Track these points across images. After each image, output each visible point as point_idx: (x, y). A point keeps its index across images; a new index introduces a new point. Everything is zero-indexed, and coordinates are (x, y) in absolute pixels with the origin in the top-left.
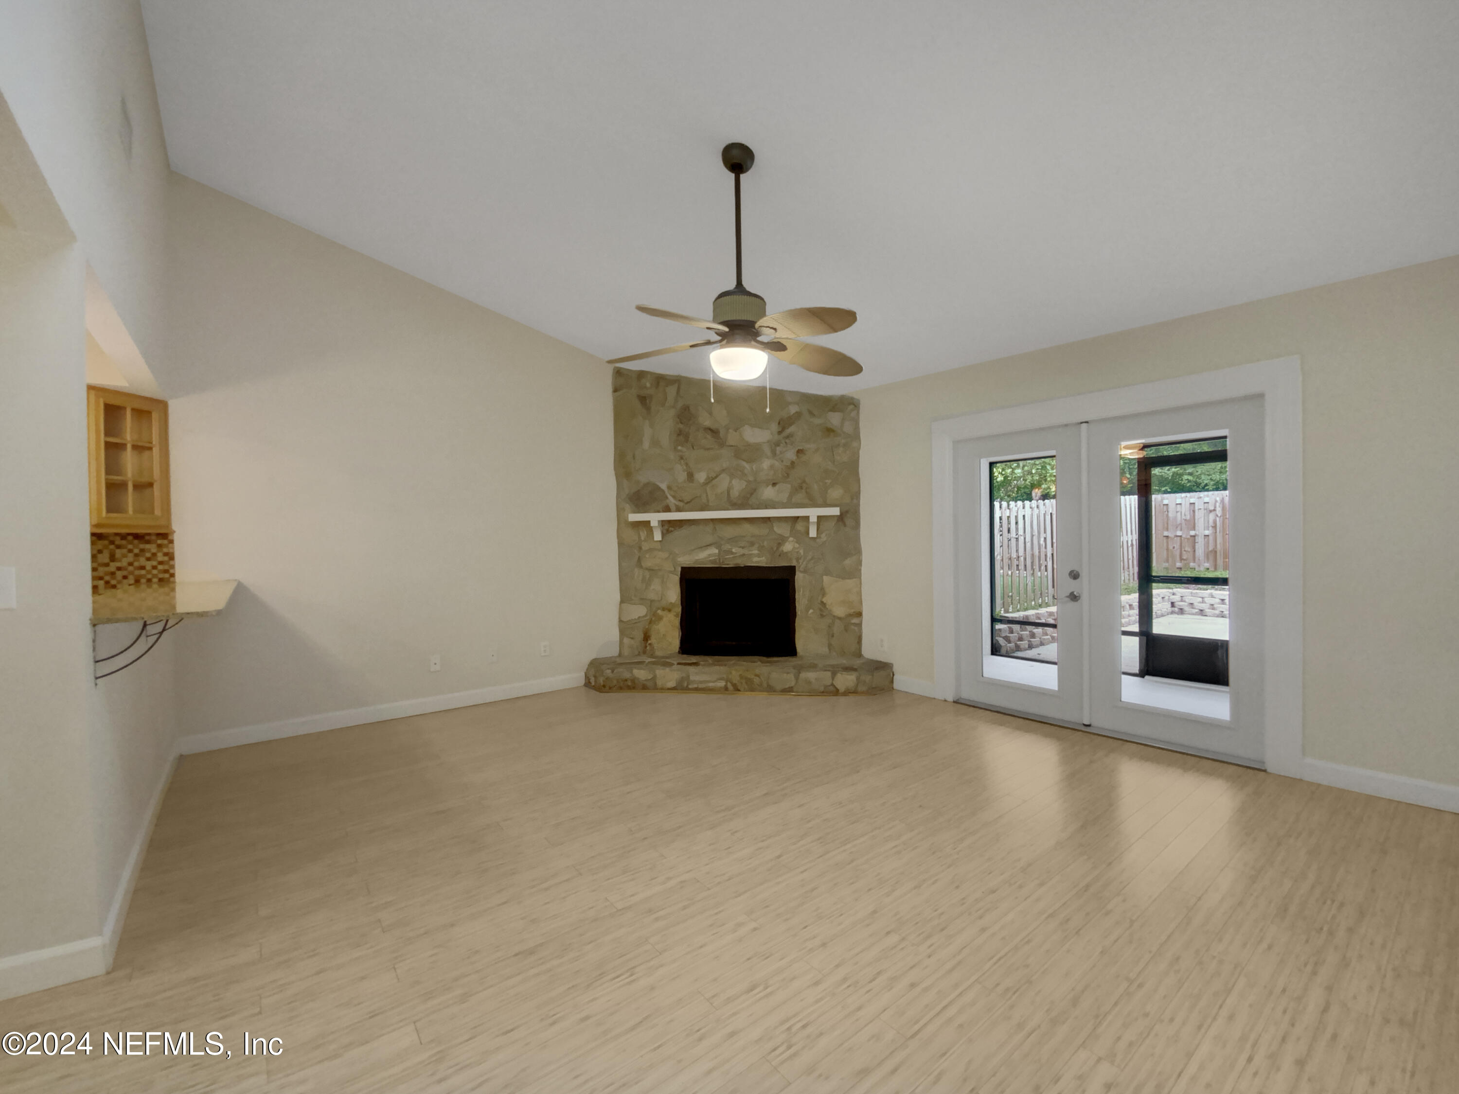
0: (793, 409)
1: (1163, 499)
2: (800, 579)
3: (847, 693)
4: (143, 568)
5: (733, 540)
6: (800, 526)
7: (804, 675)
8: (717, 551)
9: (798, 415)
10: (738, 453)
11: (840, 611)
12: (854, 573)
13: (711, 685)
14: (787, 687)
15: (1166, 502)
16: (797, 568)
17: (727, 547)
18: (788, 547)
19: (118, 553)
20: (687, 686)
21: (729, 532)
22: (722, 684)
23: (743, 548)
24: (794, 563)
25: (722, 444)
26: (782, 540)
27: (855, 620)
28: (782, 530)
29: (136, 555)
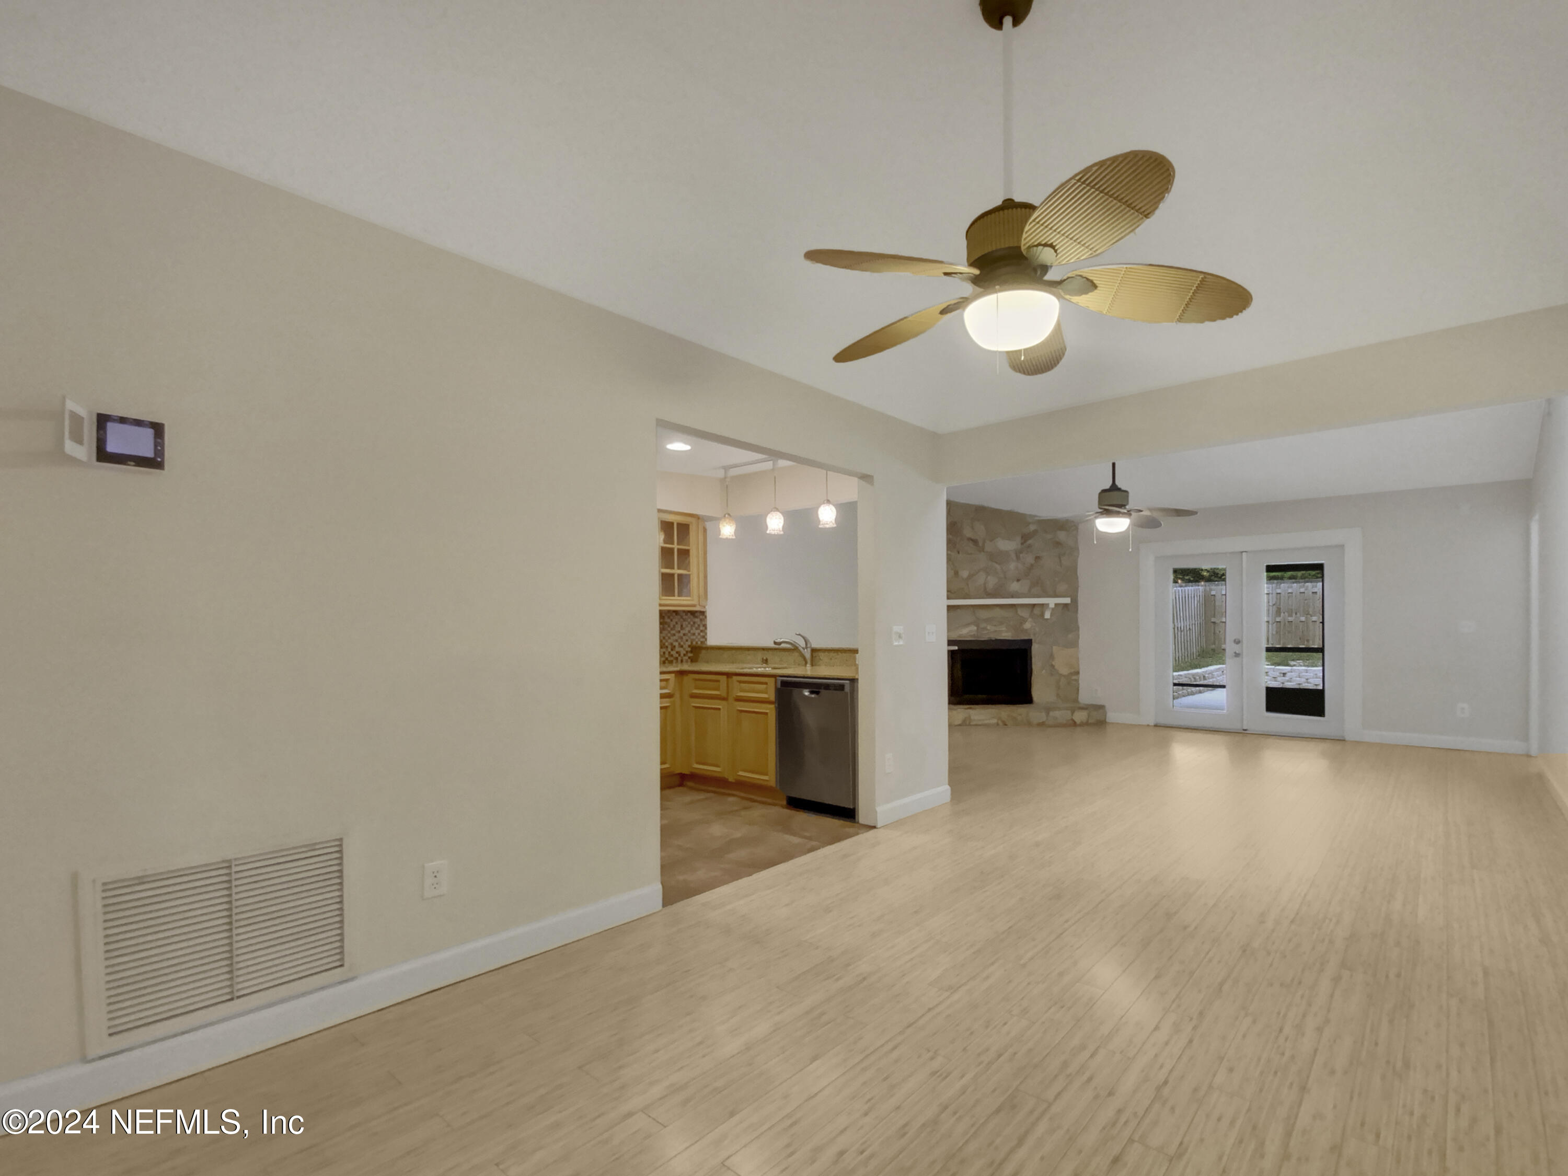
0: (1032, 528)
1: (1211, 590)
2: (1035, 648)
3: (1082, 725)
4: (694, 634)
5: (988, 620)
6: (1037, 611)
7: (1051, 714)
8: (975, 628)
9: (1035, 532)
10: (992, 557)
11: (1064, 671)
12: (1074, 644)
13: (986, 722)
14: (1041, 721)
15: (1213, 593)
16: (1033, 641)
17: (983, 625)
18: (1027, 625)
19: (685, 624)
20: (970, 723)
21: (984, 614)
22: (995, 721)
23: (995, 626)
24: (1032, 637)
25: (982, 550)
26: (1024, 620)
27: (1074, 677)
28: (1024, 613)
29: (692, 626)
